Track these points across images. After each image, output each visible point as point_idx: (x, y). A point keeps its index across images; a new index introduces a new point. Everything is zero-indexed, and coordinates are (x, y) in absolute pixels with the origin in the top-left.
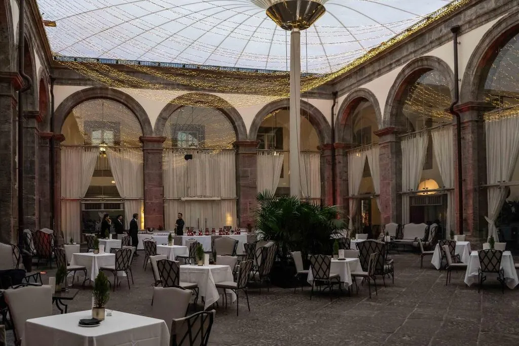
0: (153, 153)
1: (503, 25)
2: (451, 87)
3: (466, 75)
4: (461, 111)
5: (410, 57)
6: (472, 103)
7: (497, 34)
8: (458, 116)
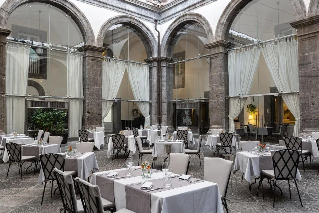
0: (215, 57)
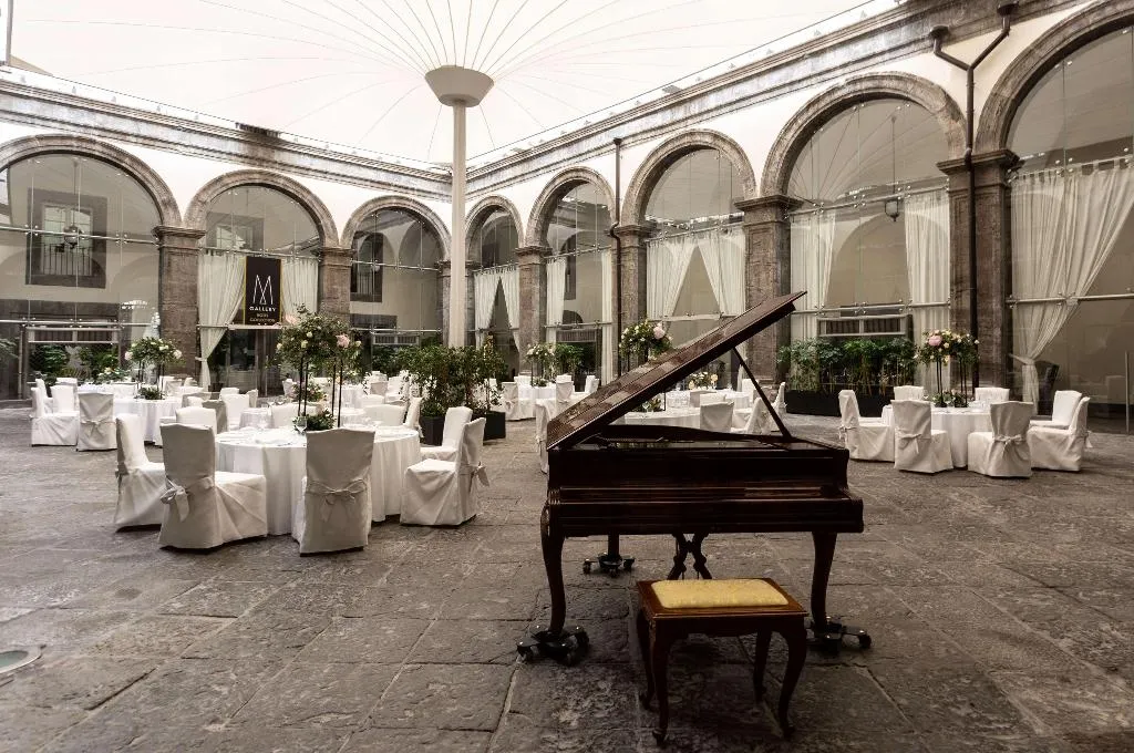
0: (180, 255)
1: (670, 147)
2: (611, 206)
3: (628, 195)
4: (622, 234)
5: (562, 165)
6: (634, 227)
7: (662, 154)
8: (618, 239)
